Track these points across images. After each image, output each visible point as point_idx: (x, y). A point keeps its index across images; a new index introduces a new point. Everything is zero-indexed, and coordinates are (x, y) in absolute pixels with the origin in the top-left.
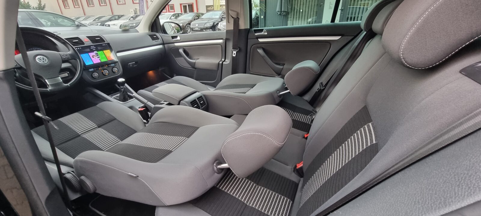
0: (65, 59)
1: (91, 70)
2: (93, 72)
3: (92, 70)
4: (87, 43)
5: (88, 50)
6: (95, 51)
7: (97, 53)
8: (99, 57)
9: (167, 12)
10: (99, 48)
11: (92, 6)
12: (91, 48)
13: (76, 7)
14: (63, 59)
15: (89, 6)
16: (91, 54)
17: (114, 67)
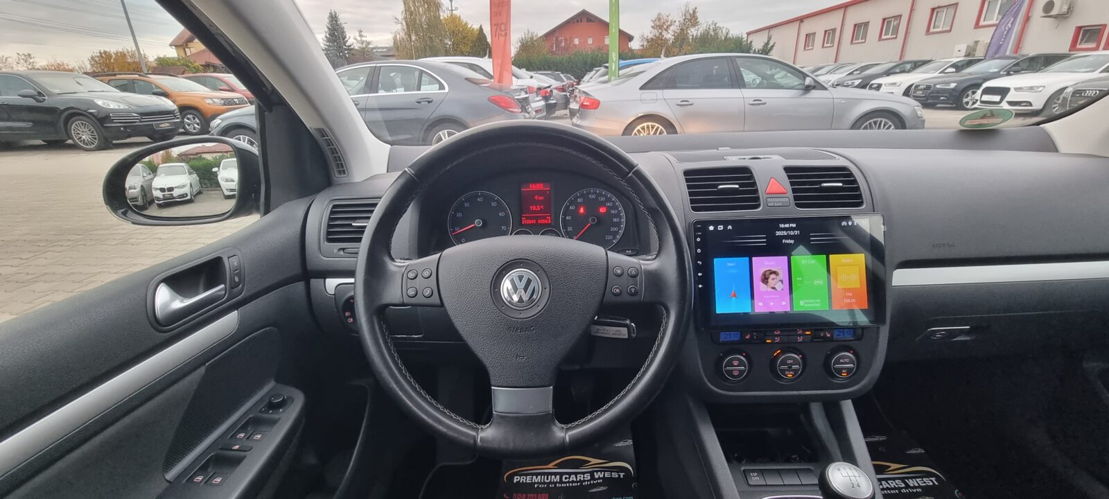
0: (619, 299)
1: (724, 337)
2: (731, 349)
4: (771, 202)
5: (760, 240)
6: (788, 248)
9: (1097, 49)
11: (860, 41)
12: (778, 233)
13: (825, 45)
14: (609, 297)
15: (854, 42)
16: (762, 264)
17: (845, 347)
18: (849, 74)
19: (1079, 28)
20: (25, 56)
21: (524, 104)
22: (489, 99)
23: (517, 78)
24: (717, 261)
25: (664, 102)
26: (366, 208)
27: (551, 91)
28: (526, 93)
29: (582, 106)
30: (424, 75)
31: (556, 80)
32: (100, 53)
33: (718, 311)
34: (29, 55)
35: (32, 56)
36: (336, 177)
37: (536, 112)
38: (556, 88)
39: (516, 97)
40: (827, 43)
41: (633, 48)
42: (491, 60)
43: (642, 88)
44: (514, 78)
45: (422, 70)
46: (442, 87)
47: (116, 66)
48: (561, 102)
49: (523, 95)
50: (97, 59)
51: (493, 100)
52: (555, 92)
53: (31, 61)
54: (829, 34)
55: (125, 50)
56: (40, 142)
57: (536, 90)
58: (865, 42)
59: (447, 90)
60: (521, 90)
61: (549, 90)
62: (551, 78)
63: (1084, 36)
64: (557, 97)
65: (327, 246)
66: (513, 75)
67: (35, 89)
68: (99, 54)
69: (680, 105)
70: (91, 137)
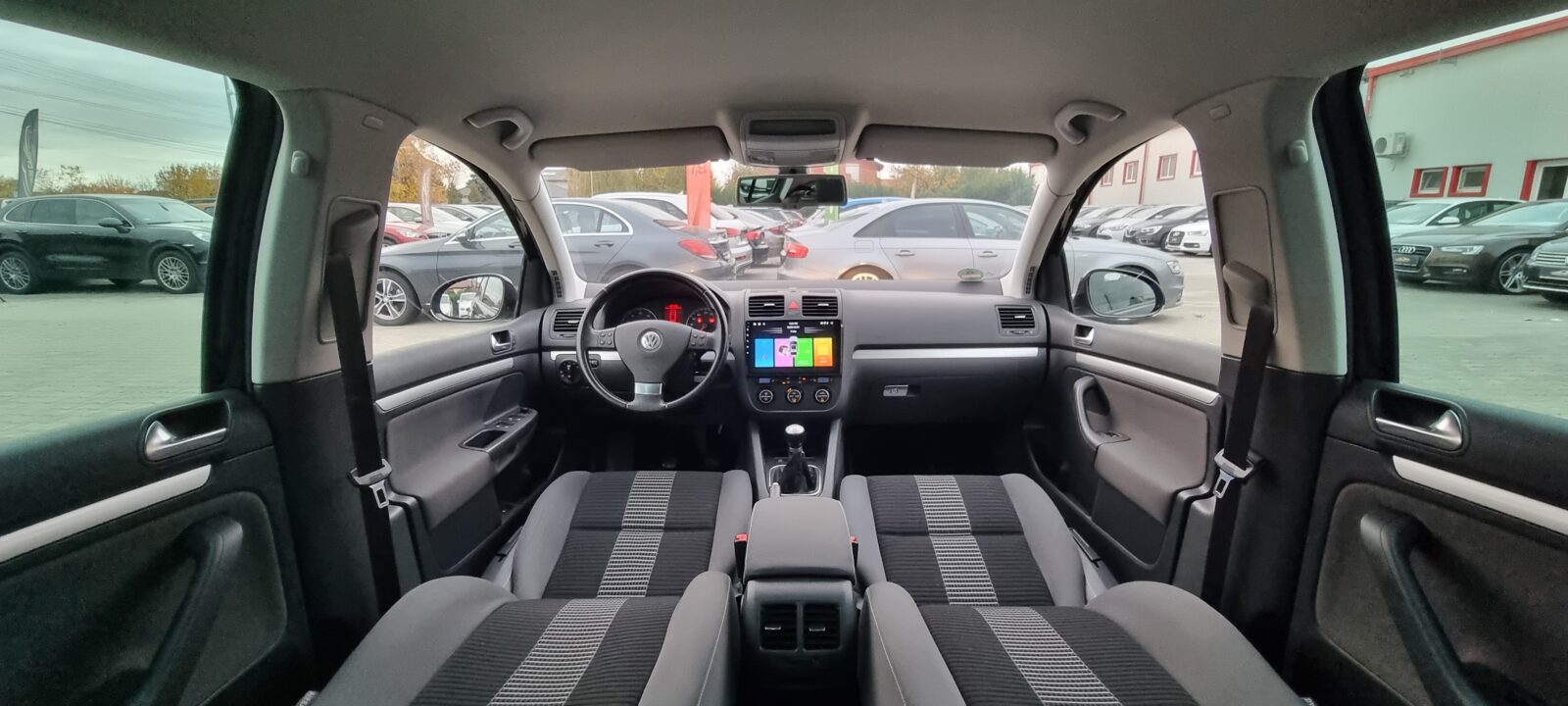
0: (695, 348)
1: (762, 381)
2: (765, 386)
3: (767, 381)
4: (790, 313)
5: (779, 330)
6: (794, 334)
7: (795, 343)
8: (795, 353)
10: (807, 330)
11: (1168, 177)
12: (788, 327)
13: (1127, 181)
14: (690, 347)
15: (1161, 178)
16: (779, 342)
17: (823, 386)
18: (1150, 218)
19: (1419, 172)
20: (72, 169)
21: (721, 250)
22: (679, 243)
23: (717, 218)
24: (757, 340)
25: (880, 251)
26: (577, 314)
27: (763, 233)
28: (724, 237)
29: (788, 253)
30: (605, 216)
31: (774, 219)
32: (172, 168)
33: (757, 366)
34: (78, 168)
35: (80, 170)
36: (556, 298)
37: (737, 259)
38: (770, 230)
39: (711, 242)
40: (1129, 178)
41: (882, 178)
42: (685, 196)
43: (856, 235)
44: (712, 218)
45: (604, 211)
46: (625, 229)
47: (190, 185)
48: (775, 247)
49: (721, 240)
50: (167, 175)
51: (684, 245)
52: (768, 234)
53: (79, 176)
54: (1130, 167)
55: (206, 165)
56: (107, 282)
57: (739, 233)
58: (1173, 179)
59: (631, 232)
60: (719, 234)
61: (759, 232)
62: (767, 215)
63: (1425, 179)
64: (771, 240)
65: (553, 333)
66: (712, 214)
67: (120, 217)
68: (170, 170)
69: (900, 255)
70: (181, 277)
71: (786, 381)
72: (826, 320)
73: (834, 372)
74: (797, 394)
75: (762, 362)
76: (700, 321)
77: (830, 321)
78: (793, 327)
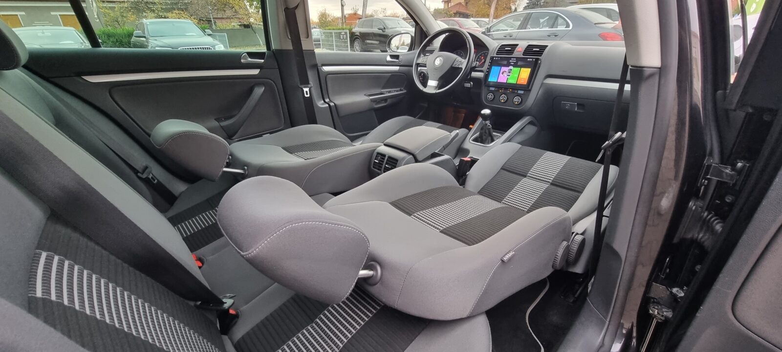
0: (455, 66)
1: (490, 89)
2: (491, 92)
3: (492, 89)
5: (505, 62)
10: (519, 63)
12: (510, 61)
16: (504, 69)
17: (519, 95)
22: (600, 35)
24: (493, 67)
33: (489, 80)
46: (568, 26)
51: (602, 36)
59: (571, 28)
67: (383, 26)
71: (501, 90)
72: (531, 58)
73: (527, 88)
74: (519, 100)
75: (492, 79)
76: (482, 58)
77: (533, 58)
78: (512, 61)
